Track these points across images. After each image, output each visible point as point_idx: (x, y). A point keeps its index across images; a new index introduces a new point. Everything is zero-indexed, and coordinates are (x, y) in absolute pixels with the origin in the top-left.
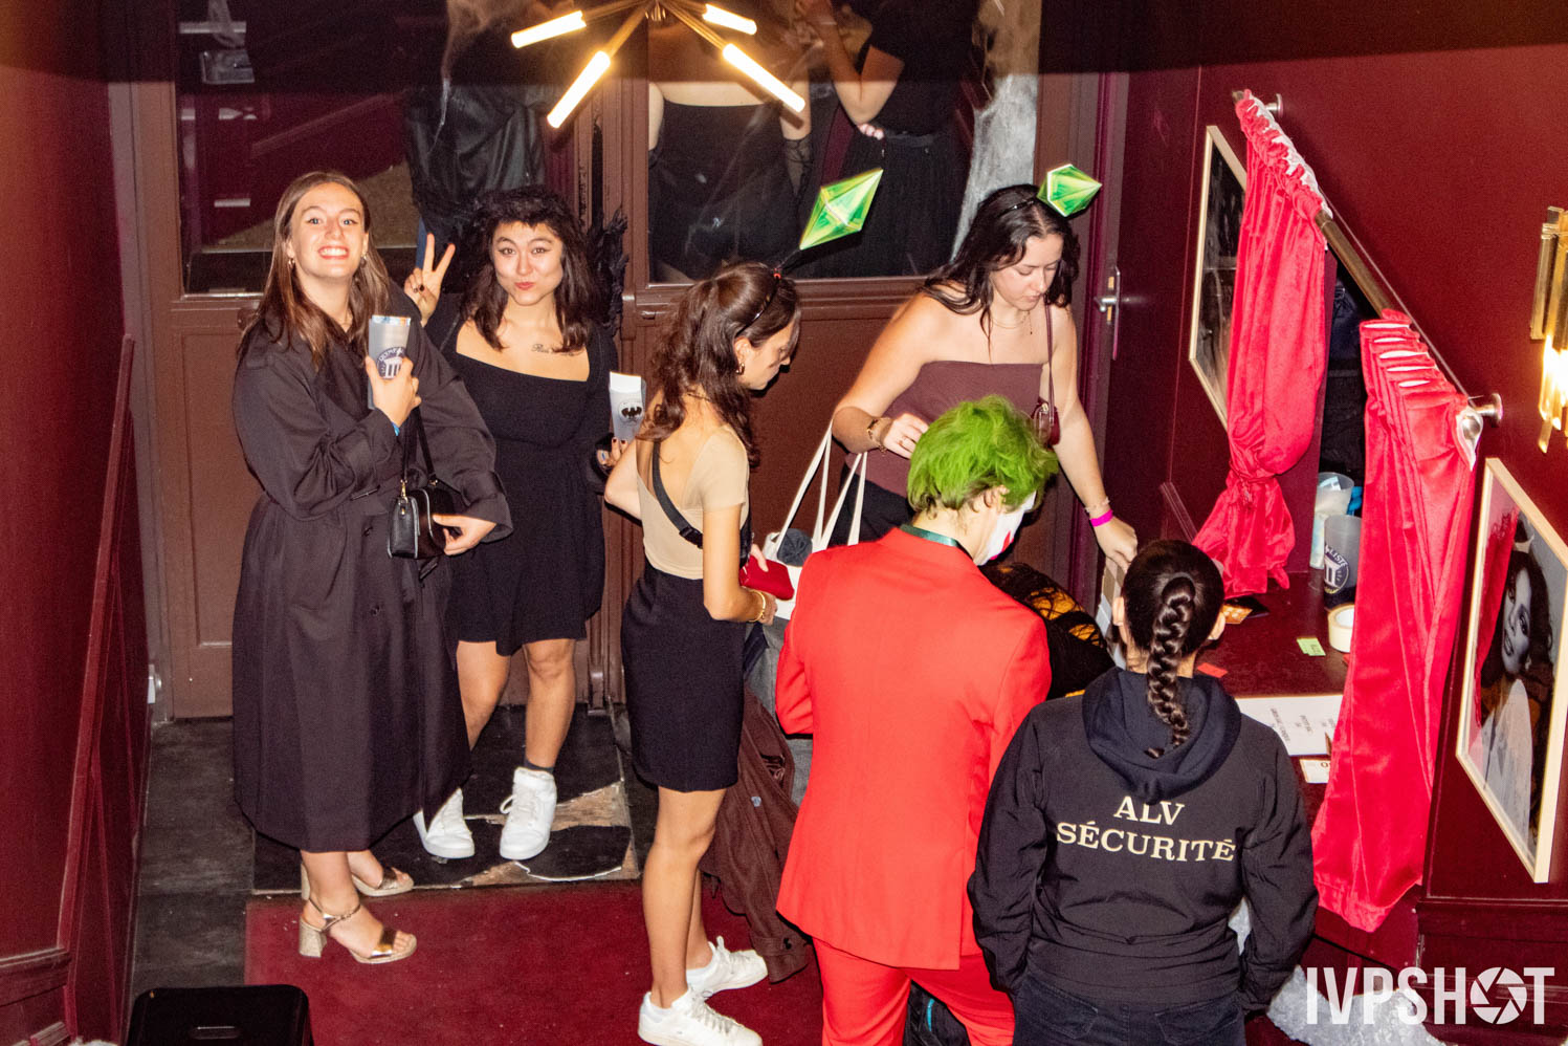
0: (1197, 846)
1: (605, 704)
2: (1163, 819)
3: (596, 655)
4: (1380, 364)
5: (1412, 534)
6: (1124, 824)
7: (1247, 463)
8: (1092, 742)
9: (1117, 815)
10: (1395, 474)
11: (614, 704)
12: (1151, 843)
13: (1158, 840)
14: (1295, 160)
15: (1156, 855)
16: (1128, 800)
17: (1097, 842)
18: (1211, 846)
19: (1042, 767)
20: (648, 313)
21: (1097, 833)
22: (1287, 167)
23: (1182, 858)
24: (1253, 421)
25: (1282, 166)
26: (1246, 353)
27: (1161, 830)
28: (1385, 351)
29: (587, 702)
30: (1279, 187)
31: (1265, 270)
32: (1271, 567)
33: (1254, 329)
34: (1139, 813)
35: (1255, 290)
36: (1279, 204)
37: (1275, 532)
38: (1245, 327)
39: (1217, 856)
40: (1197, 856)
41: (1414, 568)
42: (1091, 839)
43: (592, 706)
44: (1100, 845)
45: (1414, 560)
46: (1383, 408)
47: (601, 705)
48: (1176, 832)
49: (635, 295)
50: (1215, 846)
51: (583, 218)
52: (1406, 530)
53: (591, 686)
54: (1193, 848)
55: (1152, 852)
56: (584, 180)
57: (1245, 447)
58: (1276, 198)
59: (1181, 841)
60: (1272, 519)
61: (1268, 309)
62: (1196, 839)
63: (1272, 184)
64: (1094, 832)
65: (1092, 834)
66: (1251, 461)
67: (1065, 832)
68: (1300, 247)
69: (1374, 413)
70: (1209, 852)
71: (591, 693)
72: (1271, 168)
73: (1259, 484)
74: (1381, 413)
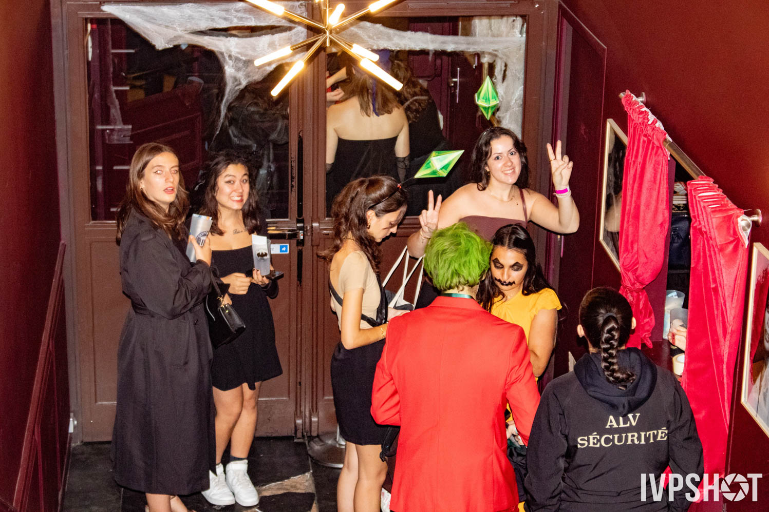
0: (650, 434)
1: (303, 436)
2: (631, 423)
3: (298, 411)
4: (698, 199)
5: (716, 290)
6: (612, 431)
7: (630, 280)
8: (588, 391)
9: (608, 427)
10: (706, 257)
11: (308, 437)
12: (627, 437)
13: (630, 435)
14: (651, 117)
15: (629, 442)
16: (611, 417)
17: (599, 443)
18: (656, 434)
19: (563, 412)
20: (326, 232)
21: (599, 438)
22: (649, 121)
23: (643, 442)
24: (633, 257)
25: (646, 121)
26: (628, 222)
27: (631, 429)
28: (701, 193)
29: (294, 435)
30: (644, 133)
31: (638, 176)
32: (643, 336)
33: (632, 207)
34: (618, 423)
35: (633, 188)
36: (644, 141)
37: (645, 317)
38: (627, 208)
39: (659, 439)
40: (650, 440)
41: (717, 309)
42: (596, 442)
43: (296, 436)
44: (601, 444)
45: (717, 303)
46: (700, 224)
47: (301, 437)
48: (637, 429)
49: (319, 223)
50: (658, 433)
51: (293, 183)
52: (713, 288)
53: (296, 426)
54: (647, 436)
55: (627, 442)
56: (293, 164)
57: (629, 271)
58: (643, 138)
59: (641, 433)
60: (643, 311)
61: (639, 197)
62: (648, 431)
63: (641, 133)
64: (597, 438)
65: (596, 439)
66: (632, 279)
67: (582, 442)
68: (656, 161)
69: (695, 228)
70: (655, 437)
71: (296, 430)
72: (640, 123)
73: (636, 292)
74: (698, 227)
